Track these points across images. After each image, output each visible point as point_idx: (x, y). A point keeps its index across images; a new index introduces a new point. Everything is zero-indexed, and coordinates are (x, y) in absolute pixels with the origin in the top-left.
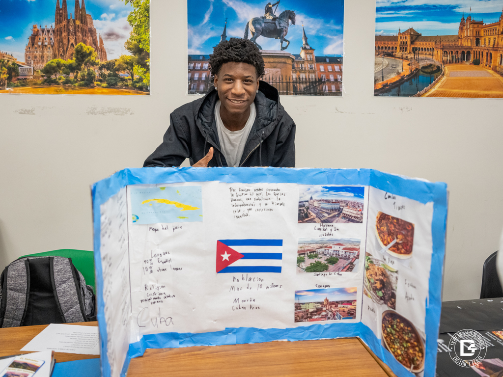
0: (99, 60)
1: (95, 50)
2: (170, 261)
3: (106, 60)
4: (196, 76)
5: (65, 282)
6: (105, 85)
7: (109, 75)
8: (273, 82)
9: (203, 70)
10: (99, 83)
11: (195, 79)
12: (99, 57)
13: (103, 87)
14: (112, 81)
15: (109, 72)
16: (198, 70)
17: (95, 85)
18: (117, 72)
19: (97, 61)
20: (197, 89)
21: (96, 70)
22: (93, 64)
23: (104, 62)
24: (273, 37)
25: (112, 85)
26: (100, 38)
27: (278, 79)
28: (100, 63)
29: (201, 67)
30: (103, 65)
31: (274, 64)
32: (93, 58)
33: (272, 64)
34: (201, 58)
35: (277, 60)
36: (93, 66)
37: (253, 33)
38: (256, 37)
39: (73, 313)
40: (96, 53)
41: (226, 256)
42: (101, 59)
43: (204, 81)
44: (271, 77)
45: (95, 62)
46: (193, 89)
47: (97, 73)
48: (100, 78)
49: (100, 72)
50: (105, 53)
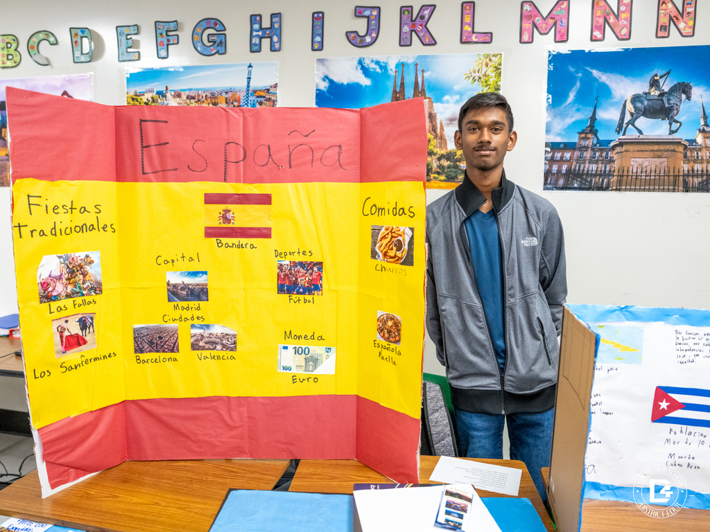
0: (438, 149)
1: (434, 138)
2: (600, 404)
3: (446, 149)
4: (555, 168)
5: (437, 410)
6: (443, 177)
7: (449, 167)
8: (655, 176)
9: (564, 161)
10: (436, 175)
11: (553, 172)
12: (438, 146)
13: (441, 180)
14: (452, 173)
15: (449, 162)
16: (557, 161)
17: (432, 178)
18: (458, 163)
19: (435, 151)
20: (554, 184)
21: (434, 161)
22: (431, 153)
23: (443, 152)
24: (658, 118)
25: (451, 178)
26: (441, 124)
27: (662, 172)
28: (439, 152)
29: (562, 158)
30: (442, 155)
31: (659, 152)
32: (431, 147)
33: (656, 153)
34: (562, 146)
35: (662, 147)
36: (431, 156)
37: (632, 114)
38: (636, 119)
39: (444, 446)
40: (435, 141)
41: (664, 405)
42: (441, 147)
43: (565, 174)
44: (653, 169)
45: (433, 152)
46: (550, 184)
47: (435, 165)
48: (438, 170)
49: (438, 162)
50: (446, 140)
